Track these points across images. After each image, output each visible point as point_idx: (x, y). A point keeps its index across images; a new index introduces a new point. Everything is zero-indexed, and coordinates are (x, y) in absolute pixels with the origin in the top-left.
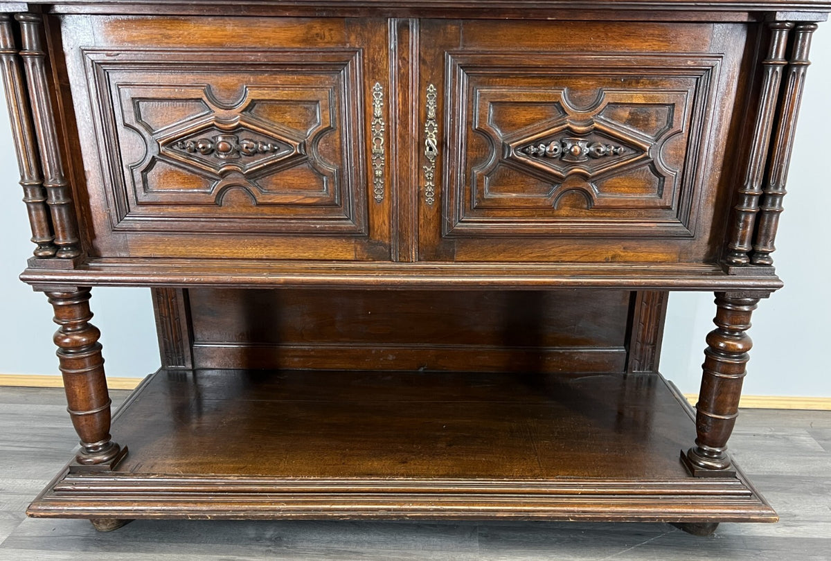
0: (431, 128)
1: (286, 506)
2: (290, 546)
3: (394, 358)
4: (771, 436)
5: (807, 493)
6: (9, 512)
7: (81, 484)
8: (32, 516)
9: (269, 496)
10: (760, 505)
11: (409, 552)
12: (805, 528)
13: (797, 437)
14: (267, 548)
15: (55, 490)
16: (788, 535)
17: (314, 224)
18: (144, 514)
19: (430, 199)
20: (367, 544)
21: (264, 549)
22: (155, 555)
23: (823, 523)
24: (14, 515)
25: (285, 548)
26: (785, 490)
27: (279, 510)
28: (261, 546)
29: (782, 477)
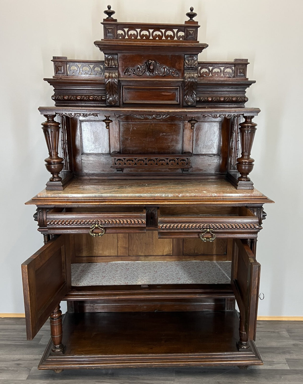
2: (116, 376)
3: (146, 307)
4: (273, 332)
5: (280, 353)
6: (26, 367)
7: (54, 358)
8: (40, 369)
10: (258, 360)
11: (153, 377)
12: (276, 366)
13: (282, 332)
14: (110, 377)
15: (46, 361)
16: (270, 368)
20: (140, 375)
21: (109, 377)
22: (75, 380)
23: (282, 364)
24: (27, 368)
26: (273, 352)
28: (108, 376)
29: (273, 348)
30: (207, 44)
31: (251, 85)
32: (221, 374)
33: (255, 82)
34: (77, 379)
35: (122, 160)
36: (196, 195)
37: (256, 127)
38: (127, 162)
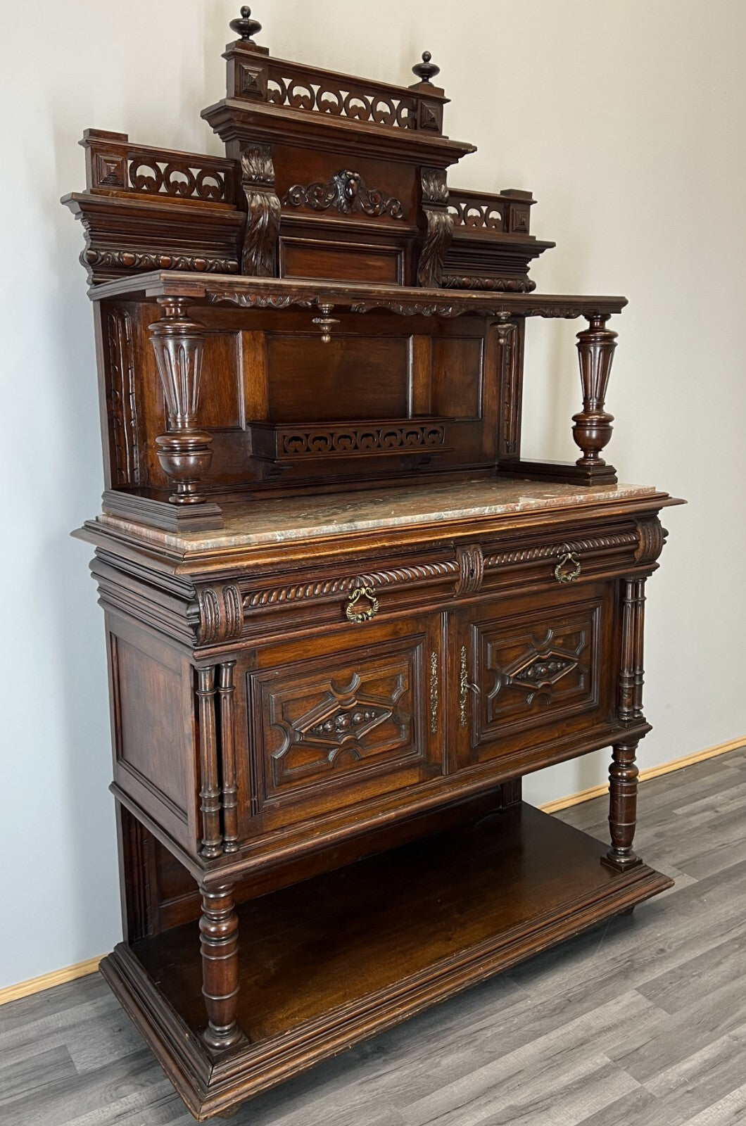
0: (464, 675)
1: (402, 1010)
9: (384, 1007)
11: (480, 1011)
14: (382, 1059)
17: (397, 763)
18: (301, 1069)
19: (463, 722)
21: (380, 1061)
25: (394, 1052)
27: (399, 1015)
28: (375, 1060)
30: (473, 145)
31: (542, 251)
32: (600, 941)
33: (552, 245)
34: (304, 1105)
35: (301, 440)
36: (547, 502)
37: (615, 340)
38: (313, 443)
